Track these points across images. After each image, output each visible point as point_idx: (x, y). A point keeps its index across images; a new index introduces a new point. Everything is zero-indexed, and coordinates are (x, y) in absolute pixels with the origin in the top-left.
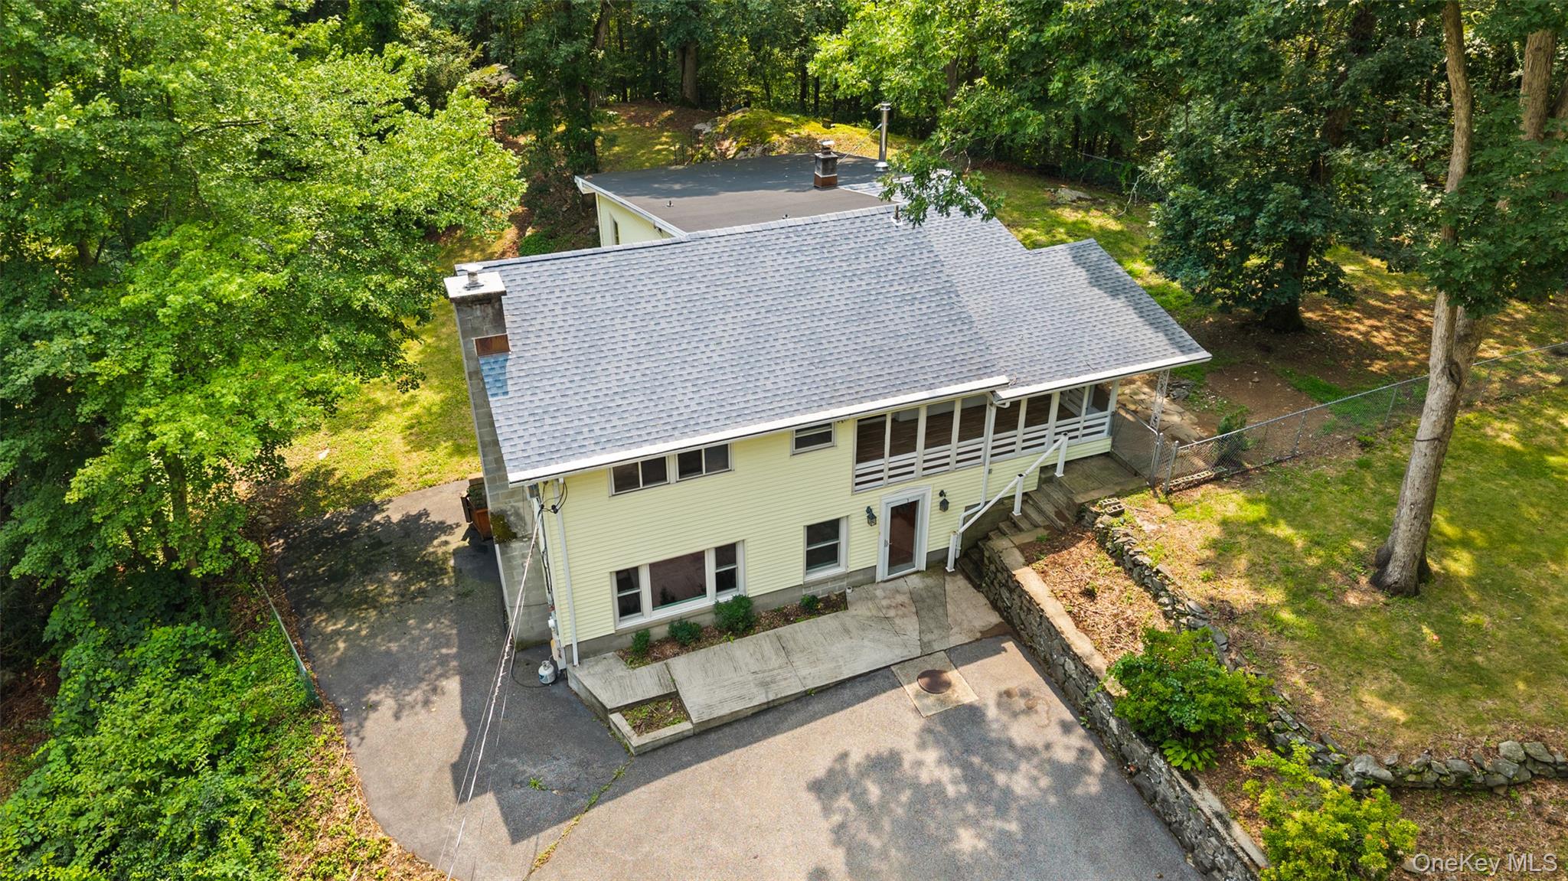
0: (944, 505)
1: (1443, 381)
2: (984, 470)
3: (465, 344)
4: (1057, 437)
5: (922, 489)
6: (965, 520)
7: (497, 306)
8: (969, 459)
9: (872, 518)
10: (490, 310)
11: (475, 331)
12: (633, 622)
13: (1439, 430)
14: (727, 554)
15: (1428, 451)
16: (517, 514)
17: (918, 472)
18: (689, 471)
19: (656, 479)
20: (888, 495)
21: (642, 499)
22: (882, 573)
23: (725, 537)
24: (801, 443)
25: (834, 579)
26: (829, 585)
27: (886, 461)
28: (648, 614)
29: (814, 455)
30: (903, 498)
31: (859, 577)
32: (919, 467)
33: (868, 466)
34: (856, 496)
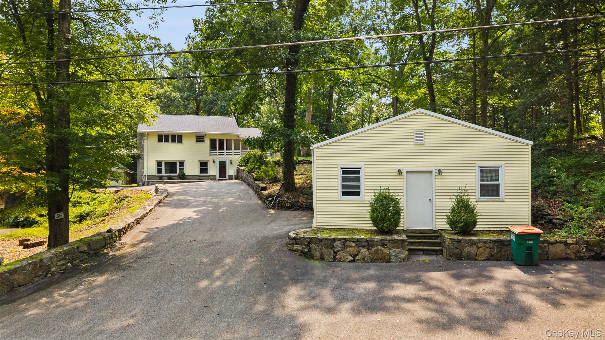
0: (231, 163)
5: (227, 158)
6: (236, 168)
8: (237, 154)
9: (214, 161)
12: (159, 175)
14: (182, 164)
17: (225, 155)
18: (174, 141)
19: (167, 141)
20: (218, 158)
21: (163, 145)
22: (218, 177)
23: (181, 159)
24: (198, 141)
25: (206, 176)
26: (205, 178)
27: (217, 150)
28: (163, 174)
29: (200, 144)
30: (221, 159)
31: (213, 177)
32: (225, 153)
33: (214, 151)
34: (210, 157)
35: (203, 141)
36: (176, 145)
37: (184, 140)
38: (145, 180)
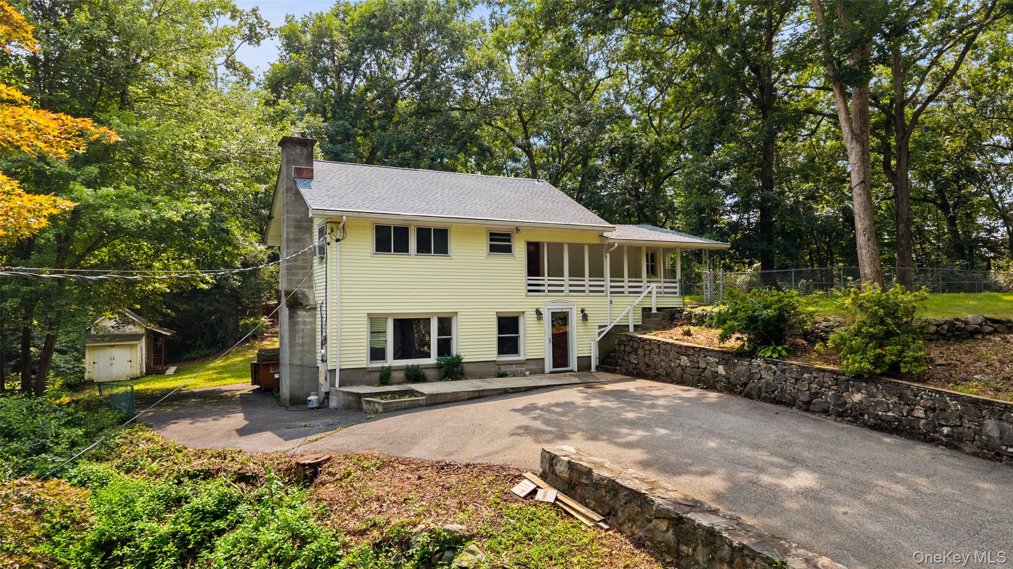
0: (585, 317)
1: (854, 144)
2: (608, 299)
3: (287, 169)
4: (649, 284)
5: (573, 304)
6: (600, 334)
7: (310, 149)
8: (597, 291)
9: (538, 313)
10: (305, 151)
11: (295, 162)
13: (862, 176)
14: (445, 324)
15: (861, 192)
16: (303, 294)
17: (566, 292)
18: (423, 248)
19: (402, 247)
20: (548, 304)
21: (392, 261)
22: (548, 365)
23: (444, 308)
24: (493, 249)
25: (518, 363)
26: (514, 368)
27: (545, 280)
28: (390, 361)
29: (501, 260)
30: (558, 307)
31: (533, 366)
32: (566, 288)
33: (535, 280)
34: (528, 299)
35: (508, 249)
36: (432, 262)
37: (454, 244)
38: (333, 385)
